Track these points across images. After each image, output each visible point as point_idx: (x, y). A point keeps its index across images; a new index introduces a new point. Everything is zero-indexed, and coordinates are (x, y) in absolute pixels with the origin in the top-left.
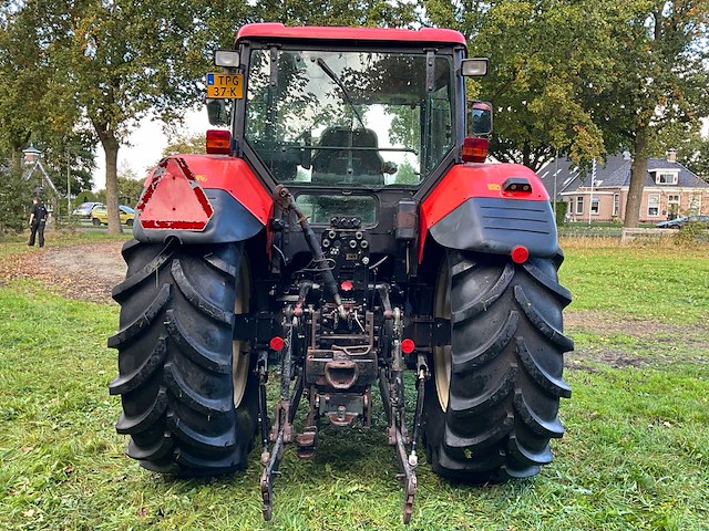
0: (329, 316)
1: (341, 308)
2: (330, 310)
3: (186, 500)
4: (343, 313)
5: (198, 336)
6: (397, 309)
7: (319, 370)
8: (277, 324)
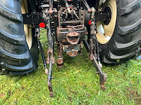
0: (63, 13)
1: (69, 9)
2: (63, 10)
3: (19, 85)
4: (70, 11)
5: (5, 28)
6: (93, 8)
7: (64, 37)
8: (41, 17)
